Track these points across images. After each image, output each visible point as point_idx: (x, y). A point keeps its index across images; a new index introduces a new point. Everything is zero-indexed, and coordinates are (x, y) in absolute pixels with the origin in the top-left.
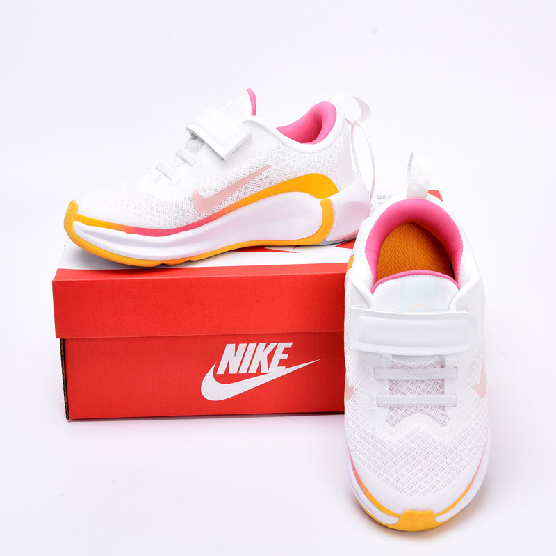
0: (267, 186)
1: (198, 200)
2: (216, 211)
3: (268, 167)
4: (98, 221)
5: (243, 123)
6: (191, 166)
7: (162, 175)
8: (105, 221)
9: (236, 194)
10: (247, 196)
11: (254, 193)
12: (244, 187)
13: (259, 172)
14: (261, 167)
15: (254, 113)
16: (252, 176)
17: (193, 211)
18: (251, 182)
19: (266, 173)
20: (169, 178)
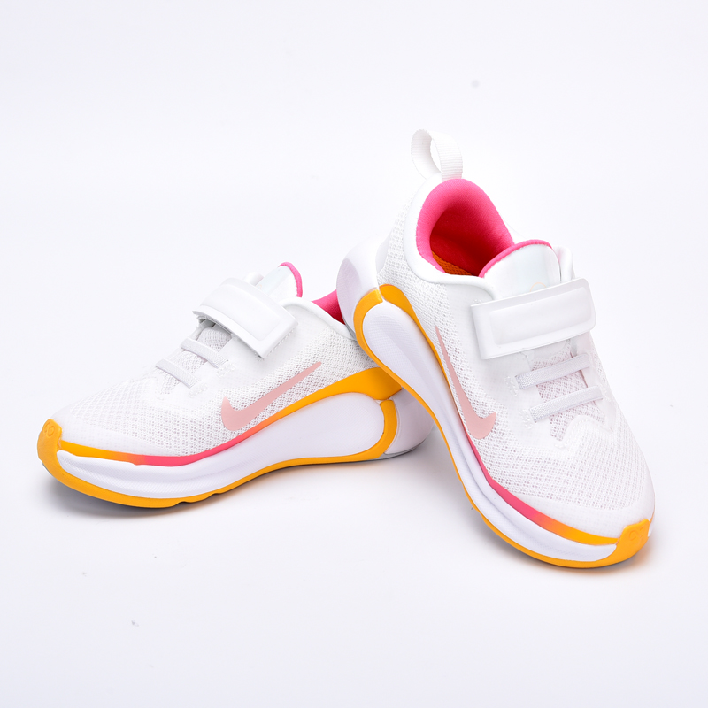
0: (317, 389)
1: (229, 414)
2: (251, 426)
3: (318, 364)
4: (94, 449)
5: (285, 307)
6: (216, 367)
7: (174, 381)
8: (105, 448)
9: (277, 402)
10: (291, 403)
11: (299, 398)
12: (288, 392)
13: (308, 371)
14: (310, 365)
15: (300, 294)
16: (299, 377)
17: (223, 428)
18: (297, 385)
19: (315, 373)
20: (186, 385)
